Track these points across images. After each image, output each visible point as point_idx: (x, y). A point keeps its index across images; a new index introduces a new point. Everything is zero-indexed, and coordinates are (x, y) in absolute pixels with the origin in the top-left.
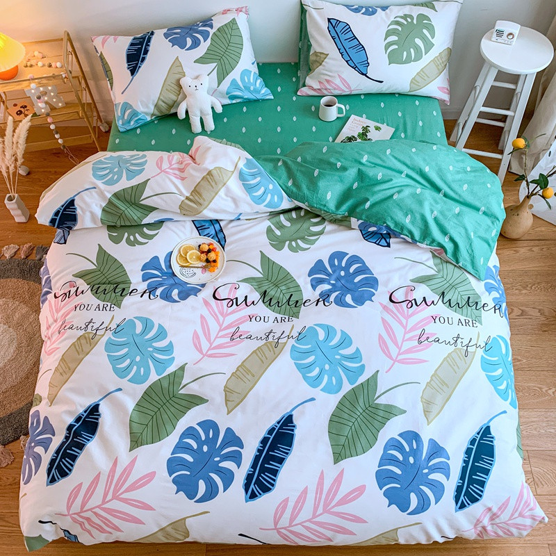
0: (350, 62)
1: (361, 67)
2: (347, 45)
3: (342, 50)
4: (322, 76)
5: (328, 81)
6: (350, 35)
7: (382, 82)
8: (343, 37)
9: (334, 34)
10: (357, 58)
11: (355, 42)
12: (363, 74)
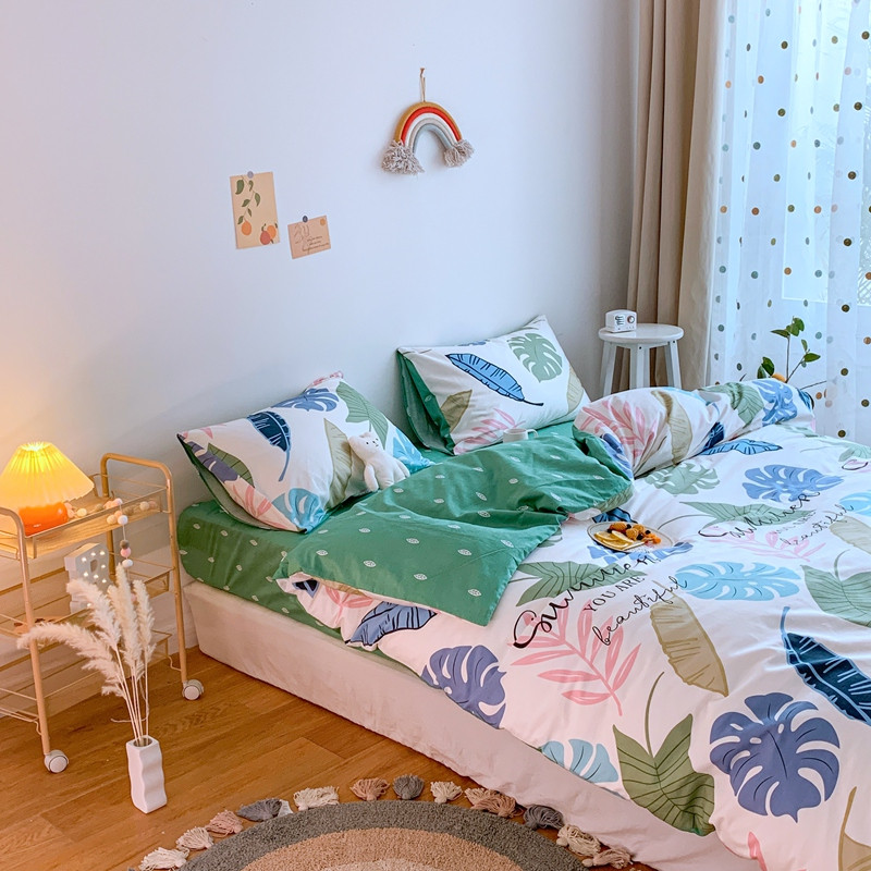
0: (500, 390)
1: (514, 392)
2: (487, 373)
3: (485, 380)
4: (475, 420)
5: (486, 422)
6: (481, 364)
7: (542, 404)
8: (477, 367)
9: (465, 367)
10: (505, 384)
11: (492, 369)
12: (520, 400)
